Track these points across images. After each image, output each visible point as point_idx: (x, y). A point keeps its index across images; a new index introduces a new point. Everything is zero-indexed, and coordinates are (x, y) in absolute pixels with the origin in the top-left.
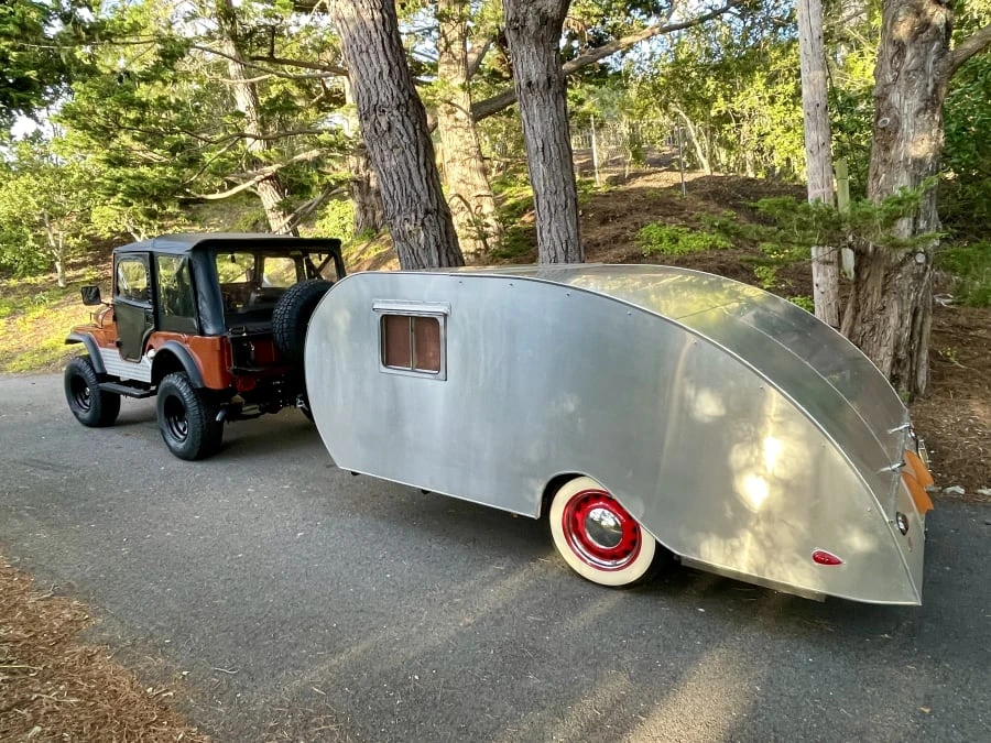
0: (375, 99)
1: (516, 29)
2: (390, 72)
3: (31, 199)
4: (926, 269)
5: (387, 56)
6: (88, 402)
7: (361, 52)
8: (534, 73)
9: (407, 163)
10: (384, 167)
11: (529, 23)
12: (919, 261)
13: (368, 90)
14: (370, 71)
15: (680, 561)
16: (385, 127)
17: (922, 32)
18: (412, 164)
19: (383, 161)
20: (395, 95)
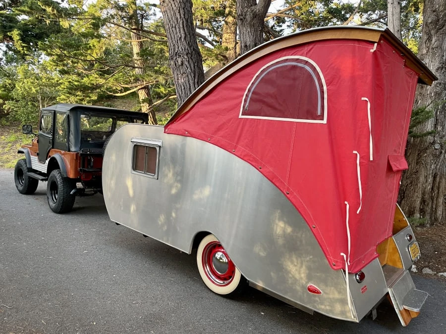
0: (177, 49)
1: (241, 19)
2: (185, 37)
3: (33, 88)
4: (441, 152)
5: (184, 30)
6: (23, 182)
7: (173, 27)
8: (248, 41)
9: (189, 81)
10: (178, 82)
11: (247, 17)
12: (436, 148)
13: (174, 45)
14: (176, 36)
15: (248, 284)
16: (180, 63)
17: (441, 29)
18: (191, 82)
19: (178, 79)
20: (186, 48)
